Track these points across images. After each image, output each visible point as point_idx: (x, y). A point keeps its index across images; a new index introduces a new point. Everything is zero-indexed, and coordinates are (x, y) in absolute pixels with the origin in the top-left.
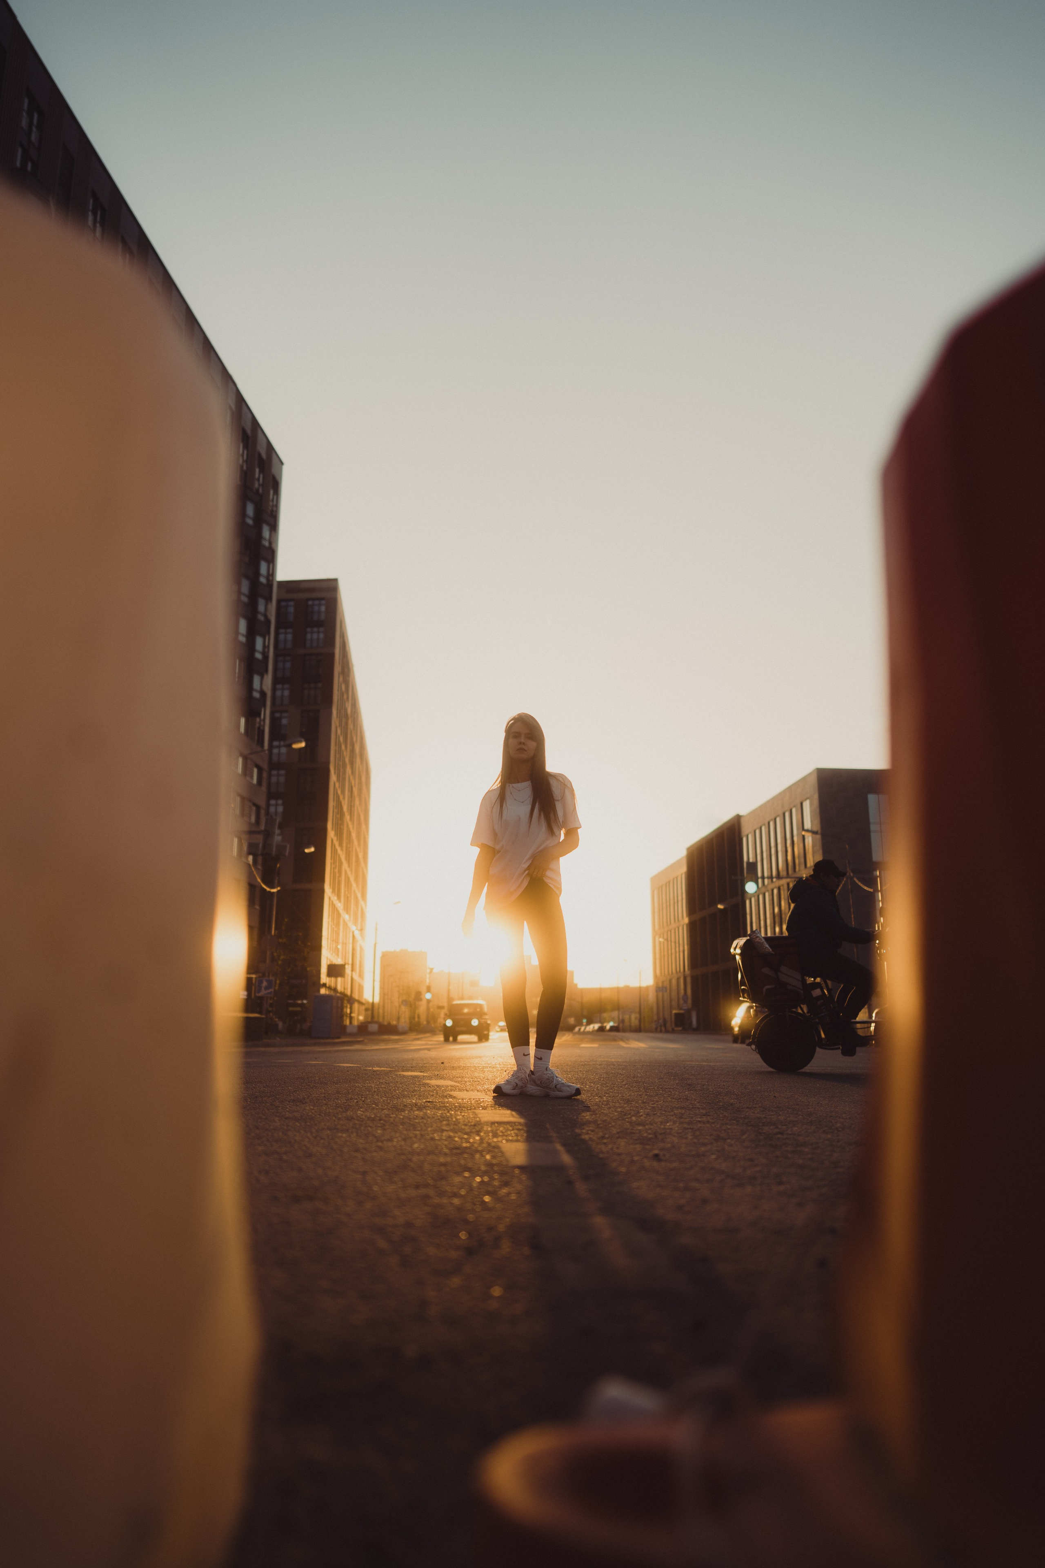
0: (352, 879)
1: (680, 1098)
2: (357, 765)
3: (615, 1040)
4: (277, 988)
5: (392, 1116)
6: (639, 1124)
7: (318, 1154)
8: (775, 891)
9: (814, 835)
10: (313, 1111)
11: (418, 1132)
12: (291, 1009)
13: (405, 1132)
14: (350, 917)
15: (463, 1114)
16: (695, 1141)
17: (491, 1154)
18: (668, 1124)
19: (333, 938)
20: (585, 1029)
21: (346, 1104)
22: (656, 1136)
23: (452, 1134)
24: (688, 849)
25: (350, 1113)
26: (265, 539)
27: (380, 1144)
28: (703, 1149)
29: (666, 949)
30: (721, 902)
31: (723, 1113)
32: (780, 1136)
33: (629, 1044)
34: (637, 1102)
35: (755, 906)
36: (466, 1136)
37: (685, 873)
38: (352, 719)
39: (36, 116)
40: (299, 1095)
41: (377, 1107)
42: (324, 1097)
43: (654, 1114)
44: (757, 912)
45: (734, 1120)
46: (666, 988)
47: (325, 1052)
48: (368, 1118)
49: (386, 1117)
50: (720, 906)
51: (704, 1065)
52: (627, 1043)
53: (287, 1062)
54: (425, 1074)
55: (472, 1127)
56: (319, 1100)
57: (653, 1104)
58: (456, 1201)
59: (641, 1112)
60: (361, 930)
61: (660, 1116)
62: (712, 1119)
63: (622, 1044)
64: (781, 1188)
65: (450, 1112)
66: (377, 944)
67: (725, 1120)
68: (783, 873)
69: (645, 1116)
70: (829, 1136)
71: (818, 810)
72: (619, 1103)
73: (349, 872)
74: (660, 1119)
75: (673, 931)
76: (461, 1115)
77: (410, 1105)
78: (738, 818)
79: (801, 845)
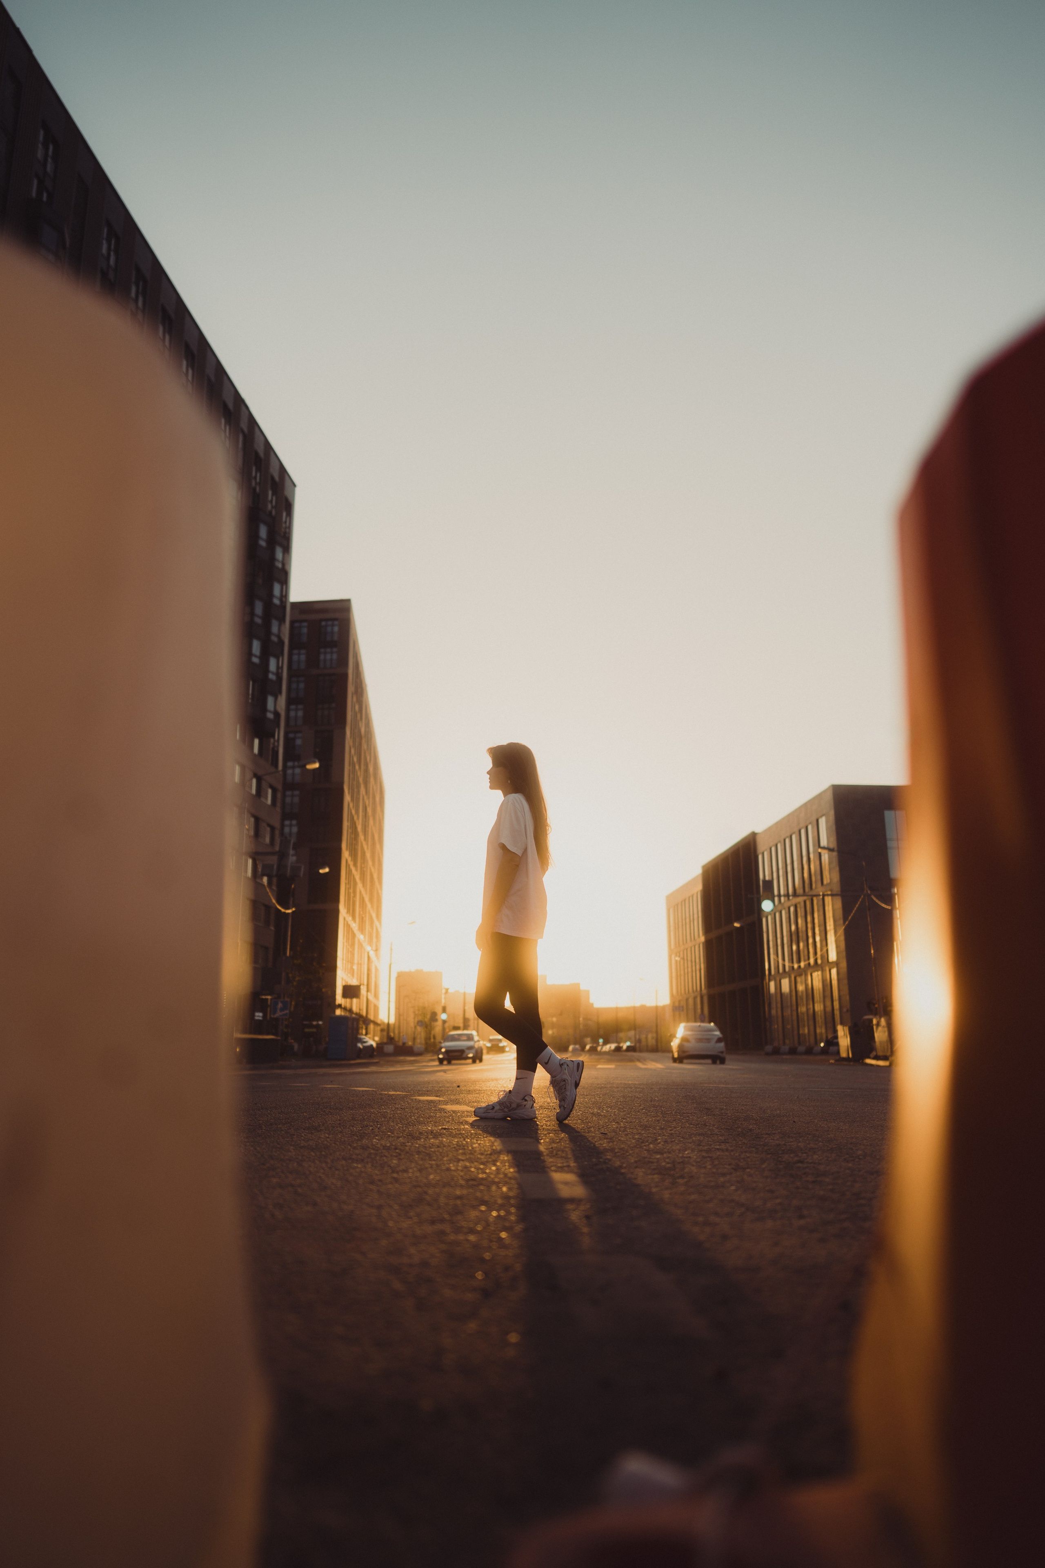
0: (367, 899)
1: (699, 1124)
2: (371, 787)
3: (631, 1060)
4: (292, 1009)
5: (407, 1144)
6: (657, 1153)
7: (333, 1186)
8: (792, 909)
9: (831, 853)
10: (328, 1140)
11: (433, 1162)
12: (307, 1030)
13: (421, 1162)
14: (365, 937)
15: (479, 1142)
16: (714, 1170)
17: (507, 1186)
18: (686, 1153)
19: (348, 958)
20: (602, 1048)
21: (362, 1131)
22: (674, 1166)
23: (468, 1164)
24: (704, 867)
25: (365, 1142)
26: (278, 561)
27: (395, 1175)
28: (722, 1179)
29: (682, 968)
30: (737, 920)
31: (742, 1140)
32: (800, 1165)
33: (645, 1065)
34: (654, 1129)
35: (772, 924)
36: (482, 1167)
37: (701, 891)
38: (365, 738)
39: (51, 147)
40: (314, 1122)
41: (393, 1135)
42: (340, 1124)
43: (672, 1142)
44: (774, 931)
45: (753, 1148)
46: (683, 1007)
47: (341, 1074)
48: (383, 1146)
49: (401, 1145)
50: (737, 925)
51: (723, 1087)
52: (644, 1064)
53: (302, 1086)
54: (441, 1099)
55: (488, 1156)
56: (334, 1127)
57: (670, 1130)
58: (472, 1238)
59: (659, 1139)
60: (376, 950)
61: (678, 1144)
62: (731, 1146)
63: (640, 1065)
64: (802, 1222)
65: (466, 1140)
66: (392, 966)
67: (744, 1148)
68: (800, 891)
69: (663, 1143)
70: (850, 1165)
71: (834, 827)
72: (637, 1129)
73: (363, 892)
74: (678, 1147)
75: (689, 950)
76: (477, 1143)
77: (426, 1132)
78: (754, 835)
79: (818, 863)
